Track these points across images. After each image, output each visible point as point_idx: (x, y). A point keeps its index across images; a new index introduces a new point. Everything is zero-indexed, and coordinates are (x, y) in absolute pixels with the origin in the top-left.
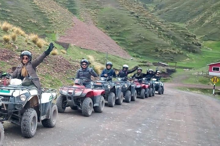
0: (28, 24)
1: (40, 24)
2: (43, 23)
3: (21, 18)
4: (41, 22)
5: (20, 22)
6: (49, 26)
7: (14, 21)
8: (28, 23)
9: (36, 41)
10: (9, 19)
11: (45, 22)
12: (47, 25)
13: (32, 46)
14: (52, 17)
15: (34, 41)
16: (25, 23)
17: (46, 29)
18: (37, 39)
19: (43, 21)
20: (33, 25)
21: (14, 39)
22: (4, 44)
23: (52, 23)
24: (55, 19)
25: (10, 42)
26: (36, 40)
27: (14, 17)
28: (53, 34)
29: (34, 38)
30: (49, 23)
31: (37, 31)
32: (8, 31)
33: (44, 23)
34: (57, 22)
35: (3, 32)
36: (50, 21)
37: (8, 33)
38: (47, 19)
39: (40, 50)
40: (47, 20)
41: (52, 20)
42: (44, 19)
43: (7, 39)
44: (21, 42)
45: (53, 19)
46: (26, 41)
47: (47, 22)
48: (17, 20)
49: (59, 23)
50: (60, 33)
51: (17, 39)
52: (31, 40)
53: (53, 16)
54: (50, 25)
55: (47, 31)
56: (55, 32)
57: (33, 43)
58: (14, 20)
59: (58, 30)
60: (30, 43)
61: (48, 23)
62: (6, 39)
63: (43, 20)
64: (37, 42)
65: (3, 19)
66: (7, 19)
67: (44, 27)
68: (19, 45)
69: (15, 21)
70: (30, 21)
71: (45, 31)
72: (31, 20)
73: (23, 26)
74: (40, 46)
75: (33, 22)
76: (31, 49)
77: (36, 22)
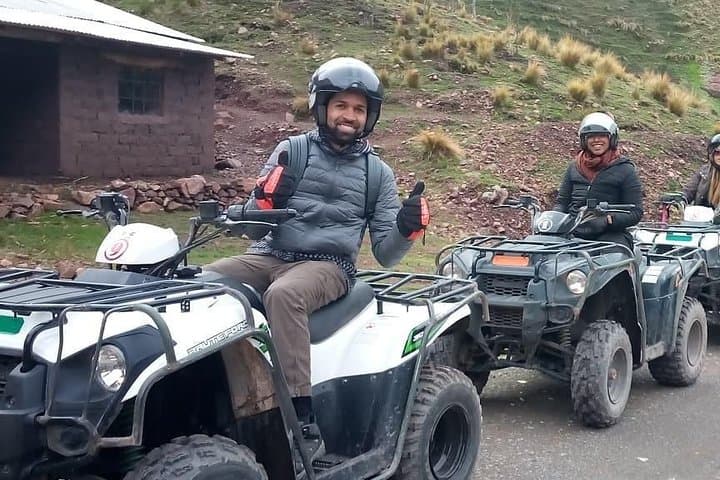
0: (610, 35)
1: (649, 35)
2: (660, 28)
3: (586, 14)
4: (653, 26)
5: (582, 29)
6: (679, 38)
7: (563, 25)
8: (608, 31)
9: (665, 95)
10: (547, 18)
11: (667, 25)
12: (671, 36)
13: (655, 111)
14: (686, 8)
15: (659, 96)
16: (599, 32)
17: (670, 48)
18: (665, 87)
19: (658, 24)
20: (624, 37)
21: (598, 89)
22: (571, 106)
23: (686, 29)
24: (695, 14)
25: (588, 100)
26: (665, 92)
27: (563, 13)
28: (692, 67)
29: (657, 84)
30: (677, 28)
31: (639, 56)
32: (577, 66)
33: (662, 30)
34: (703, 24)
35: (563, 68)
36: (680, 22)
37: (578, 74)
38: (671, 17)
39: (678, 121)
40: (672, 20)
41: (690, 17)
42: (661, 17)
43: (582, 92)
44: (622, 100)
45: (691, 14)
46: (636, 96)
47: (672, 26)
48: (575, 23)
49: (711, 27)
50: (716, 60)
51: (607, 91)
52: (649, 90)
53: (691, 5)
54: (683, 37)
55: (671, 54)
56: (697, 57)
57: (654, 102)
58: (563, 21)
59: (710, 52)
60: (647, 100)
61: (674, 30)
62: (579, 91)
63: (657, 20)
64: (668, 98)
65: (527, 20)
66: (541, 19)
67: (661, 42)
68: (616, 109)
69: (567, 26)
70: (617, 25)
71: (666, 56)
72: (619, 21)
73: (593, 40)
74: (676, 111)
75: (625, 25)
76: (652, 119)
77: (634, 26)
